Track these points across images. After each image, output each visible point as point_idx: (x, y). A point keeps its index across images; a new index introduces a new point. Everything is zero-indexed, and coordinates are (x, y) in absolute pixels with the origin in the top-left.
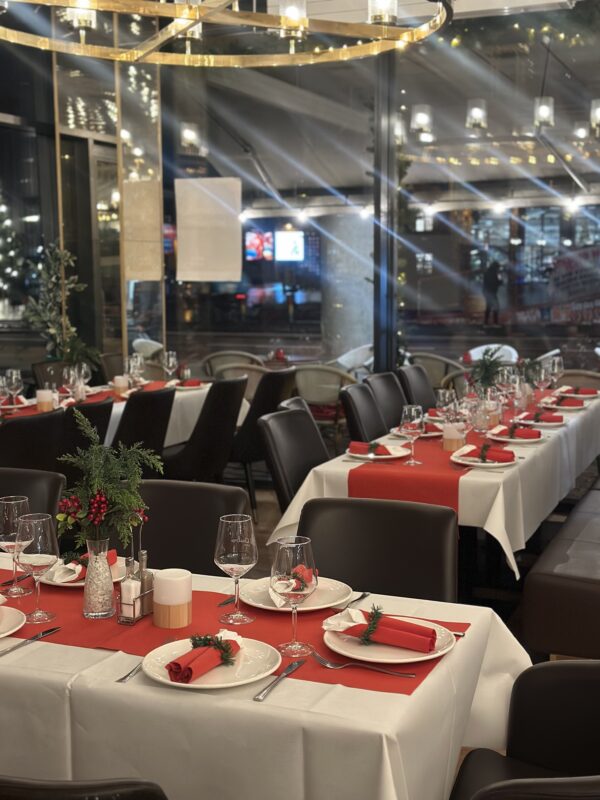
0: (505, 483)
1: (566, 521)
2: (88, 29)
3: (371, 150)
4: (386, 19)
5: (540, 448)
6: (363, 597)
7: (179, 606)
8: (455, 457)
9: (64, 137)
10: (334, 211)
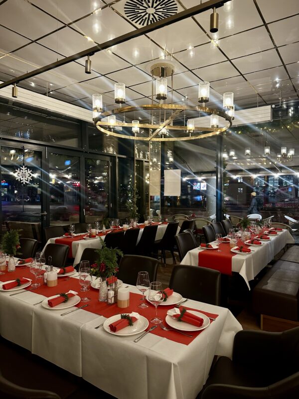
0: (246, 260)
1: (272, 267)
2: (137, 133)
3: (215, 161)
4: (215, 126)
5: (261, 247)
6: (186, 301)
7: (124, 301)
8: (232, 250)
9: (137, 160)
10: (208, 177)
